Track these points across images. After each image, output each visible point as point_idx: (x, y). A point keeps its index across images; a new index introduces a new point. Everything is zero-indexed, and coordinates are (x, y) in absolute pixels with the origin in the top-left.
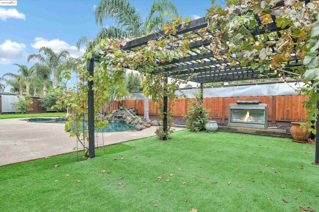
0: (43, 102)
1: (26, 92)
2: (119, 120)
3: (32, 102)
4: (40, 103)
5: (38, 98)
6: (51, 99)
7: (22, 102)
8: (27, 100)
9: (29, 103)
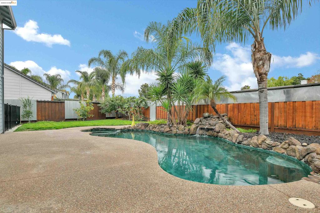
0: (103, 107)
1: (86, 98)
2: (207, 133)
3: (92, 108)
4: (99, 108)
5: (99, 103)
6: (111, 105)
7: (83, 107)
8: (88, 105)
9: (90, 109)
